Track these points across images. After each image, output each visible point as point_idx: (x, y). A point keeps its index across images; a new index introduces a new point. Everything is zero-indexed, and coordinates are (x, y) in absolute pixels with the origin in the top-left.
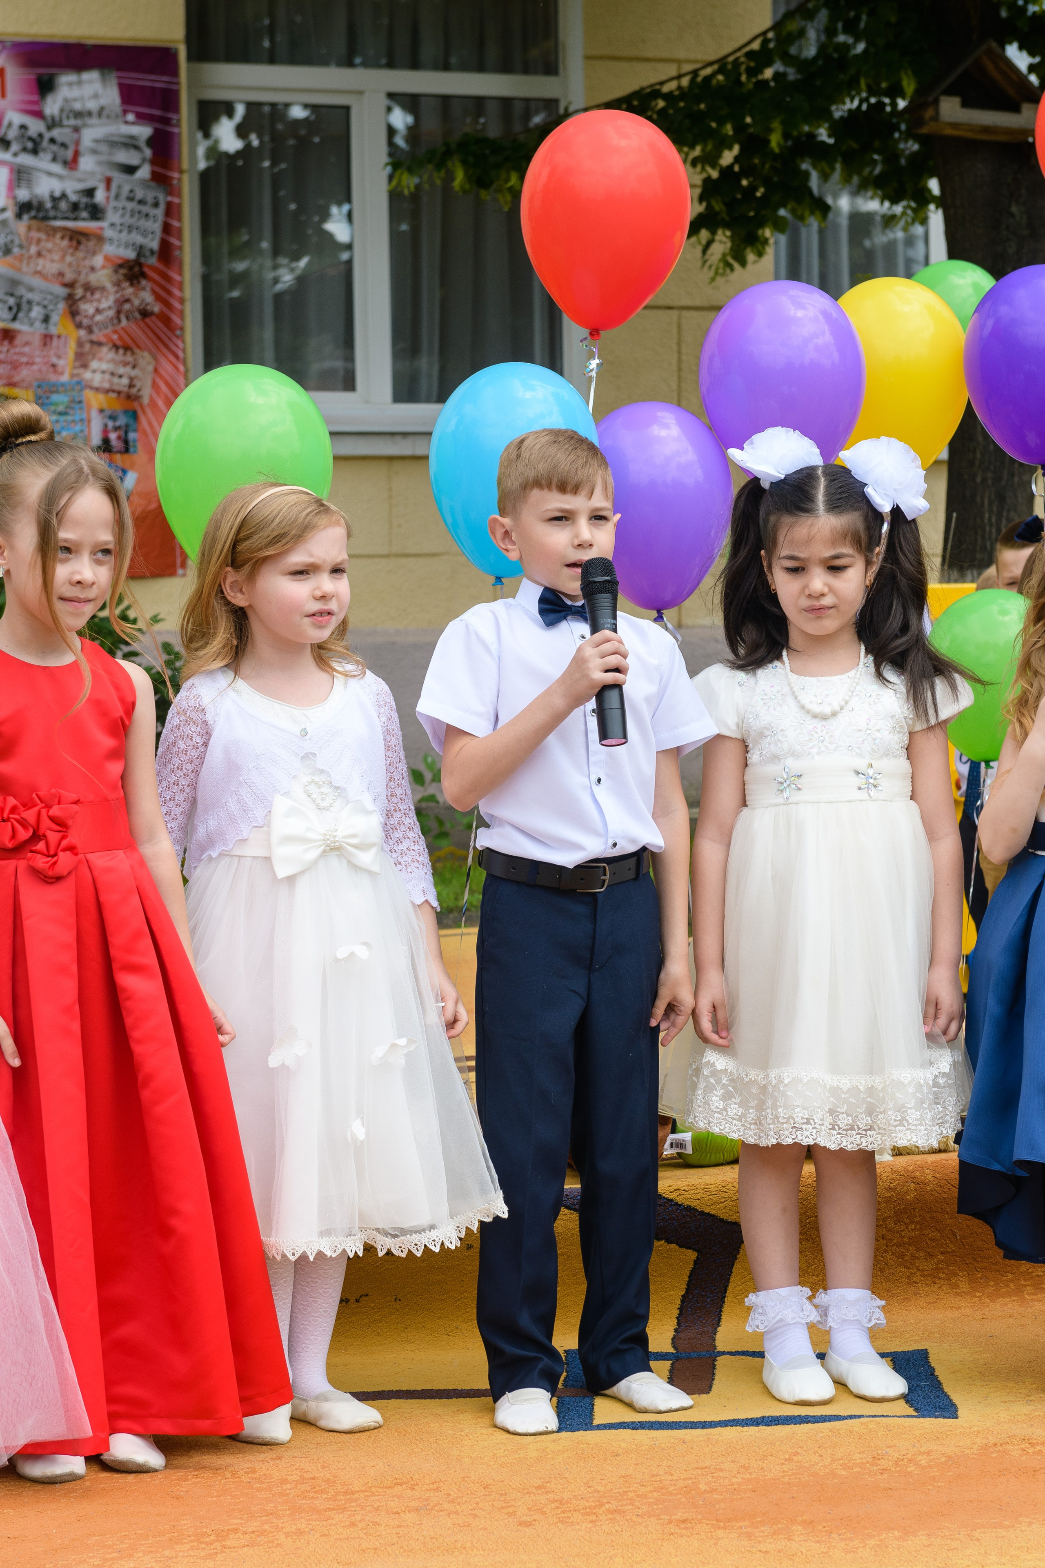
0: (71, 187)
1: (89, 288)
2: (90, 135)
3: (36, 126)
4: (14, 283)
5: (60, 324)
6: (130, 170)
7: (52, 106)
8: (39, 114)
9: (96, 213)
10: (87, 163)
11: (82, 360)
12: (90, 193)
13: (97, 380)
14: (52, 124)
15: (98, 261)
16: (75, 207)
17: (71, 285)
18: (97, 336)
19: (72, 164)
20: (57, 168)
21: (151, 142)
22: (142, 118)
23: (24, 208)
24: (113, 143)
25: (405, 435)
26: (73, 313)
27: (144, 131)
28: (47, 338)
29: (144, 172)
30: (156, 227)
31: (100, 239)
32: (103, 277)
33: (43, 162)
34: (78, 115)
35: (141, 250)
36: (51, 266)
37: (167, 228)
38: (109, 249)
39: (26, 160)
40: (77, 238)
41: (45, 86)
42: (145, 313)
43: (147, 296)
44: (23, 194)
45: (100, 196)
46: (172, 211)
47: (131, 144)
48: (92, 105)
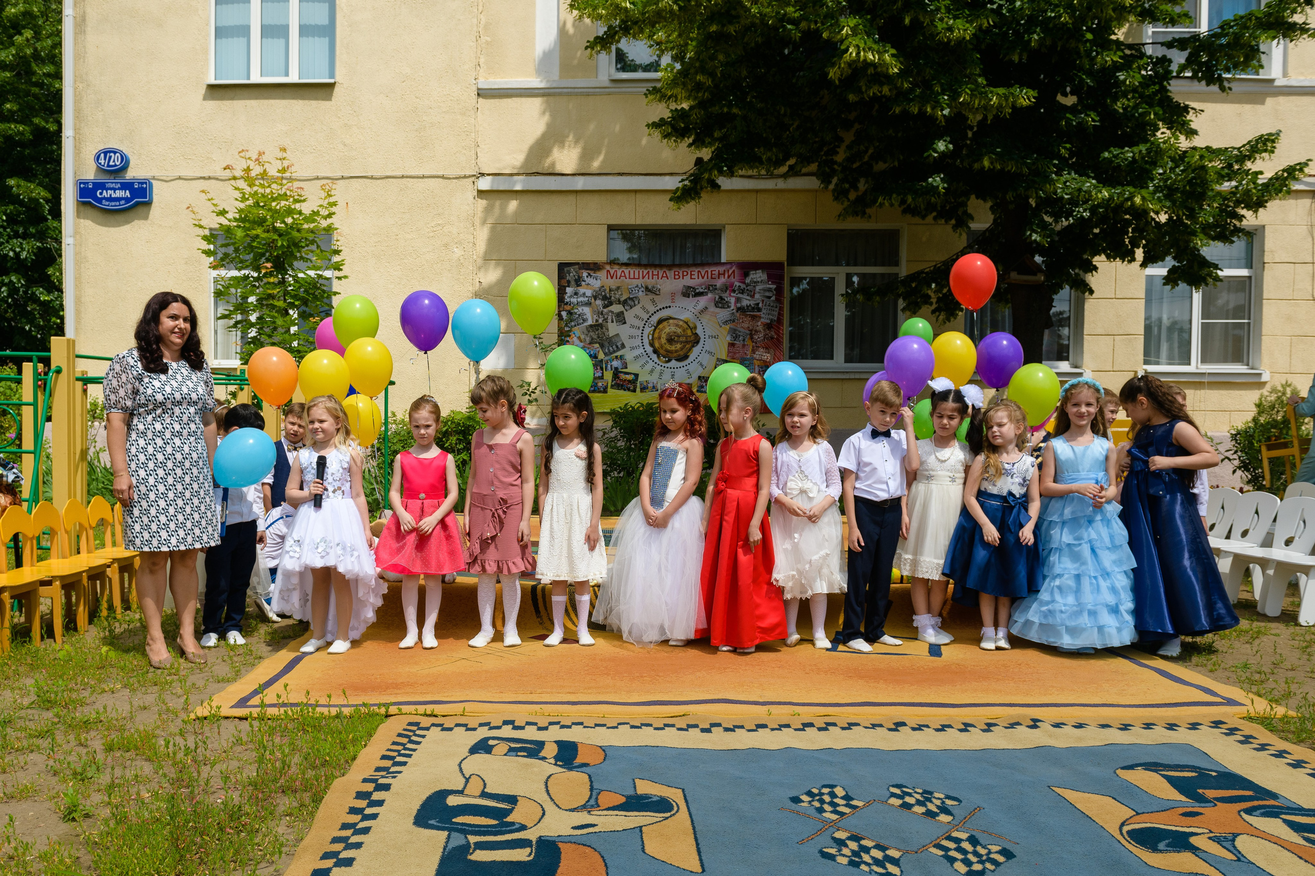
0: (752, 303)
1: (756, 331)
2: (758, 288)
3: (743, 286)
4: (735, 330)
5: (748, 342)
6: (769, 297)
7: (748, 280)
8: (744, 283)
9: (759, 310)
10: (757, 296)
11: (753, 351)
12: (758, 304)
13: (757, 357)
14: (748, 285)
15: (759, 323)
16: (753, 308)
17: (751, 331)
18: (758, 344)
19: (753, 296)
20: (748, 298)
21: (775, 289)
22: (773, 283)
23: (738, 309)
24: (765, 290)
25: (847, 372)
26: (752, 338)
27: (774, 286)
28: (744, 346)
29: (773, 298)
30: (776, 313)
31: (760, 317)
32: (760, 328)
33: (745, 296)
34: (755, 282)
35: (771, 320)
36: (746, 326)
37: (779, 314)
38: (762, 320)
39: (740, 295)
40: (754, 317)
41: (746, 275)
42: (772, 338)
43: (773, 333)
44: (739, 305)
45: (760, 305)
46: (781, 309)
47: (770, 290)
48: (759, 280)
